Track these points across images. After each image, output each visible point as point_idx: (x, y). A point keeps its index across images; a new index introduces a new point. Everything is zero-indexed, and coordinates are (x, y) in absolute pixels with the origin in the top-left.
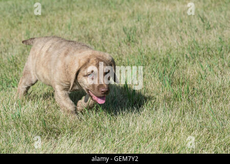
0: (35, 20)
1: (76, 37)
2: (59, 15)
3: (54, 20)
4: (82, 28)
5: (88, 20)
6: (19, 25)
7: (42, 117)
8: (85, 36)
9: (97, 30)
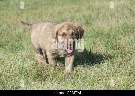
0: (32, 11)
3: (43, 11)
4: (59, 15)
6: (22, 14)
7: (36, 68)
9: (68, 17)
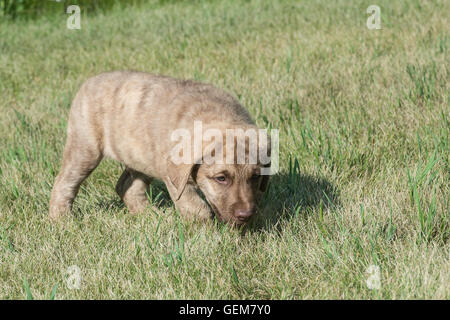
0: (214, 51)
1: (303, 87)
2: (267, 39)
3: (254, 51)
4: (315, 66)
5: (328, 49)
6: (180, 62)
7: (230, 263)
8: (323, 86)
9: (350, 71)
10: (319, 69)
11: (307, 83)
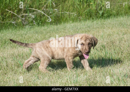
1: (106, 42)
2: (97, 31)
5: (112, 33)
8: (110, 42)
10: (109, 38)
11: (106, 41)
